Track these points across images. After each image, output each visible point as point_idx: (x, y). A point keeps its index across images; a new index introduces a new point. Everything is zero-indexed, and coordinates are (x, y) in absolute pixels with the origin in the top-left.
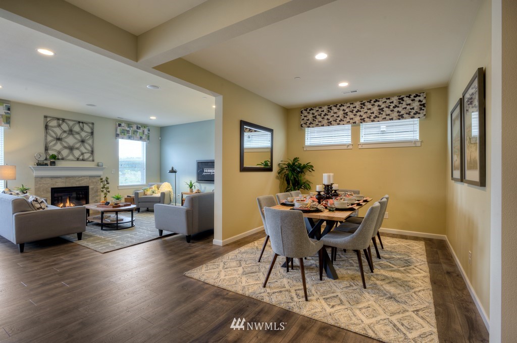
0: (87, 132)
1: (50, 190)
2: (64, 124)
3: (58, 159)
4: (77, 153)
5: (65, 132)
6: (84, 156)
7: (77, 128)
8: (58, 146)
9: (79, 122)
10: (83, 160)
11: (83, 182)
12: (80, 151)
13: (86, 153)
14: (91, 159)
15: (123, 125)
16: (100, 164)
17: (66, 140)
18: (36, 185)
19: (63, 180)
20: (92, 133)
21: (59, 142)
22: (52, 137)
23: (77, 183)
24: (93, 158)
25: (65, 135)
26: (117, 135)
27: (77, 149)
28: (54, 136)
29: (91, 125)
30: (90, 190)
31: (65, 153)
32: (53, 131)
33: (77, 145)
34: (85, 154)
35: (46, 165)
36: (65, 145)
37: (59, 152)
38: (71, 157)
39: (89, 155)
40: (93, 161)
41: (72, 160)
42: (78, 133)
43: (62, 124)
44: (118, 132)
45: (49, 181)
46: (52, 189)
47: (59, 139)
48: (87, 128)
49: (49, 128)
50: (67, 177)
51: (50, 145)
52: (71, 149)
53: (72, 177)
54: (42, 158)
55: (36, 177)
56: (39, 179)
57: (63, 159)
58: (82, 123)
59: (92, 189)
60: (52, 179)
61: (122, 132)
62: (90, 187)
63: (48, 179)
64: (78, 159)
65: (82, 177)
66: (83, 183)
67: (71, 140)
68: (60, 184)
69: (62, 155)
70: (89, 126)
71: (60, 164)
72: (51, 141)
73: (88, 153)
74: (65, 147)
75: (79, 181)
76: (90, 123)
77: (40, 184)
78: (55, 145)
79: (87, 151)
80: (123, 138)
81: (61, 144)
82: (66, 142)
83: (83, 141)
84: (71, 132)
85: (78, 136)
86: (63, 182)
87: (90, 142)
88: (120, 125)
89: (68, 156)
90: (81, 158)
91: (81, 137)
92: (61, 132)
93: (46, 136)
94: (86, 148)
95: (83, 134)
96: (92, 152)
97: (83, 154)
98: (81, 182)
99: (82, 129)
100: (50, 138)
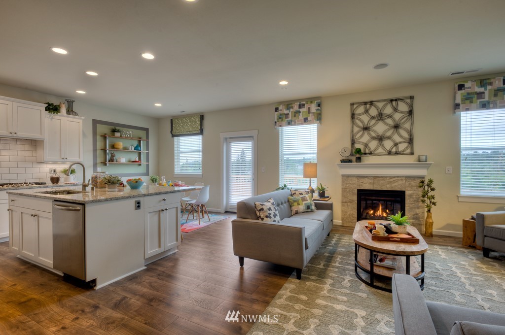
0: (402, 112)
1: (356, 192)
2: (373, 107)
3: (365, 154)
4: (388, 144)
5: (373, 118)
6: (398, 148)
7: (388, 110)
8: (366, 138)
9: (392, 101)
10: (397, 153)
11: (396, 184)
12: (393, 141)
13: (400, 143)
14: (409, 151)
16: (423, 158)
17: (375, 128)
18: (343, 185)
19: (370, 181)
20: (411, 112)
21: (366, 133)
22: (359, 127)
23: (388, 186)
24: (412, 149)
25: (373, 122)
26: (457, 106)
27: (389, 138)
28: (361, 125)
30: (407, 197)
31: (373, 145)
32: (360, 120)
33: (389, 134)
34: (399, 145)
35: (350, 161)
36: (373, 135)
37: (366, 145)
38: (380, 150)
39: (406, 145)
40: (412, 153)
41: (382, 154)
42: (390, 116)
43: (369, 109)
44: (458, 100)
45: (355, 180)
46: (359, 190)
47: (366, 129)
48: (403, 107)
49: (356, 117)
50: (375, 177)
51: (356, 137)
52: (380, 139)
53: (382, 177)
54: (347, 154)
55: (343, 176)
56: (346, 177)
57: (370, 153)
58: (396, 100)
59: (411, 196)
60: (358, 179)
62: (407, 193)
63: (355, 179)
64: (390, 153)
65: (394, 177)
66: (396, 186)
67: (380, 128)
68: (367, 186)
69: (370, 149)
70: (407, 103)
71: (367, 160)
72: (358, 132)
73: (404, 142)
74: (373, 138)
75: (391, 182)
76: (407, 98)
77: (347, 184)
78: (362, 136)
79: (403, 140)
80: (467, 110)
81: (369, 134)
82: (375, 131)
83: (396, 127)
84: (380, 116)
85: (390, 121)
86: (370, 183)
87: (407, 126)
89: (376, 149)
90: (394, 150)
91: (394, 120)
92: (368, 119)
93: (352, 127)
94: (401, 136)
95: (397, 116)
96: (410, 141)
97: (396, 145)
98: (393, 185)
99: (396, 110)
100: (356, 129)
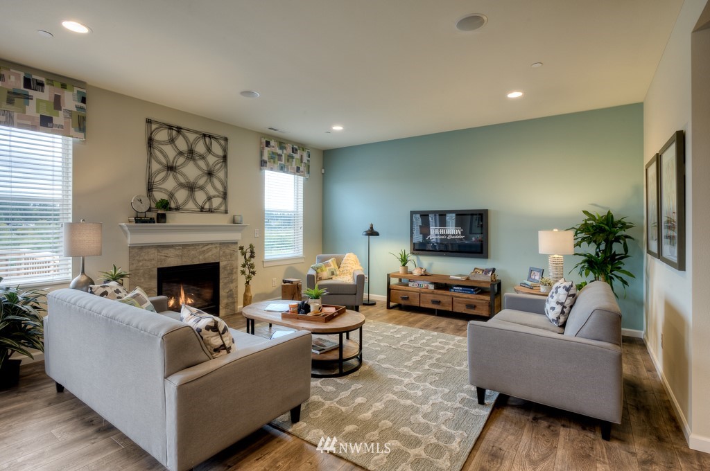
0: (216, 156)
1: (155, 272)
2: (181, 138)
3: (171, 209)
4: (200, 197)
5: (181, 153)
6: (211, 204)
7: (200, 148)
8: (170, 184)
9: (205, 136)
10: (210, 211)
11: (210, 254)
12: (206, 193)
13: (214, 197)
14: (223, 208)
15: (272, 143)
16: (238, 219)
17: (185, 170)
18: (131, 264)
19: (177, 253)
20: (225, 158)
21: (171, 174)
22: (160, 163)
23: (201, 257)
24: (226, 206)
25: (181, 160)
26: (263, 163)
27: (202, 188)
28: (164, 161)
29: (223, 142)
30: (221, 270)
31: (181, 195)
32: (162, 152)
33: (201, 182)
34: (213, 200)
35: (151, 221)
36: (182, 180)
37: (172, 195)
38: (191, 205)
39: (220, 200)
40: (226, 212)
41: (193, 212)
42: (203, 157)
43: (176, 138)
44: (266, 157)
45: (153, 254)
46: (159, 270)
47: (171, 168)
48: (217, 149)
49: (155, 145)
50: (185, 246)
51: (156, 180)
52: (191, 188)
53: (193, 245)
54: (144, 208)
55: (132, 248)
56: (137, 250)
57: (177, 209)
58: (209, 136)
59: (225, 268)
60: (159, 251)
61: (272, 158)
62: (222, 264)
63: (153, 251)
64: (202, 210)
65: (208, 244)
66: (209, 258)
67: (191, 171)
68: (173, 260)
69: (177, 202)
70: (220, 144)
71: (174, 219)
72: (159, 172)
73: (218, 196)
74: (181, 185)
75: (203, 252)
76: (221, 138)
77: (139, 261)
78: (164, 179)
79: (217, 194)
80: (272, 169)
81: (175, 178)
82: (183, 175)
83: (210, 174)
84: (191, 154)
85: (201, 163)
86: (178, 256)
87: (221, 174)
88: (268, 144)
89: (186, 202)
90: (207, 206)
91: (207, 164)
92: (174, 153)
93: (149, 162)
94: (215, 188)
95: (211, 159)
96: (225, 196)
97: (209, 199)
98: (206, 256)
99: (209, 150)
100: (155, 166)
